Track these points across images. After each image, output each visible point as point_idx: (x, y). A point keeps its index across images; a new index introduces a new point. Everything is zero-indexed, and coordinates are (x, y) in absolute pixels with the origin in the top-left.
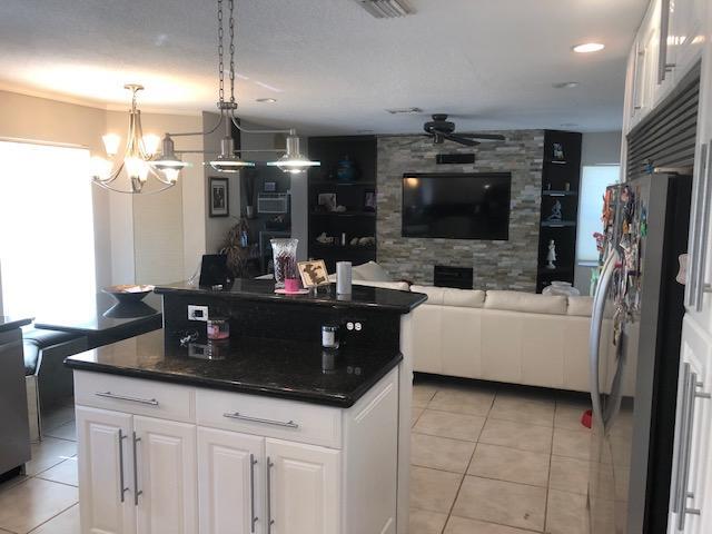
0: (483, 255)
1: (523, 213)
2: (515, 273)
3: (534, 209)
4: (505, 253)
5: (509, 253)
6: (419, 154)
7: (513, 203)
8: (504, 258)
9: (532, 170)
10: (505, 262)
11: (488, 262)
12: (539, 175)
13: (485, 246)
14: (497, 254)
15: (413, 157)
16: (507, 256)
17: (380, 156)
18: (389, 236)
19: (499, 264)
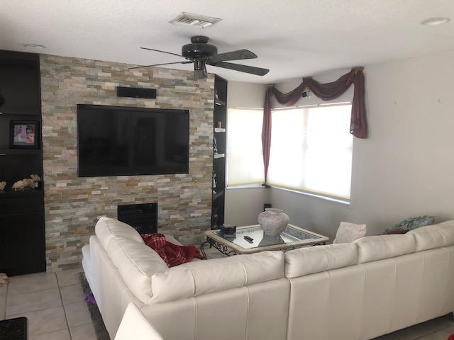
0: (167, 189)
1: (200, 148)
2: (195, 203)
3: (208, 144)
4: (186, 185)
5: (190, 185)
6: (96, 83)
7: (192, 139)
8: (186, 190)
9: (206, 109)
10: (187, 193)
11: (171, 196)
12: (211, 114)
13: (168, 180)
14: (179, 187)
15: (89, 86)
16: (188, 187)
17: (45, 81)
18: (61, 176)
19: (182, 196)
